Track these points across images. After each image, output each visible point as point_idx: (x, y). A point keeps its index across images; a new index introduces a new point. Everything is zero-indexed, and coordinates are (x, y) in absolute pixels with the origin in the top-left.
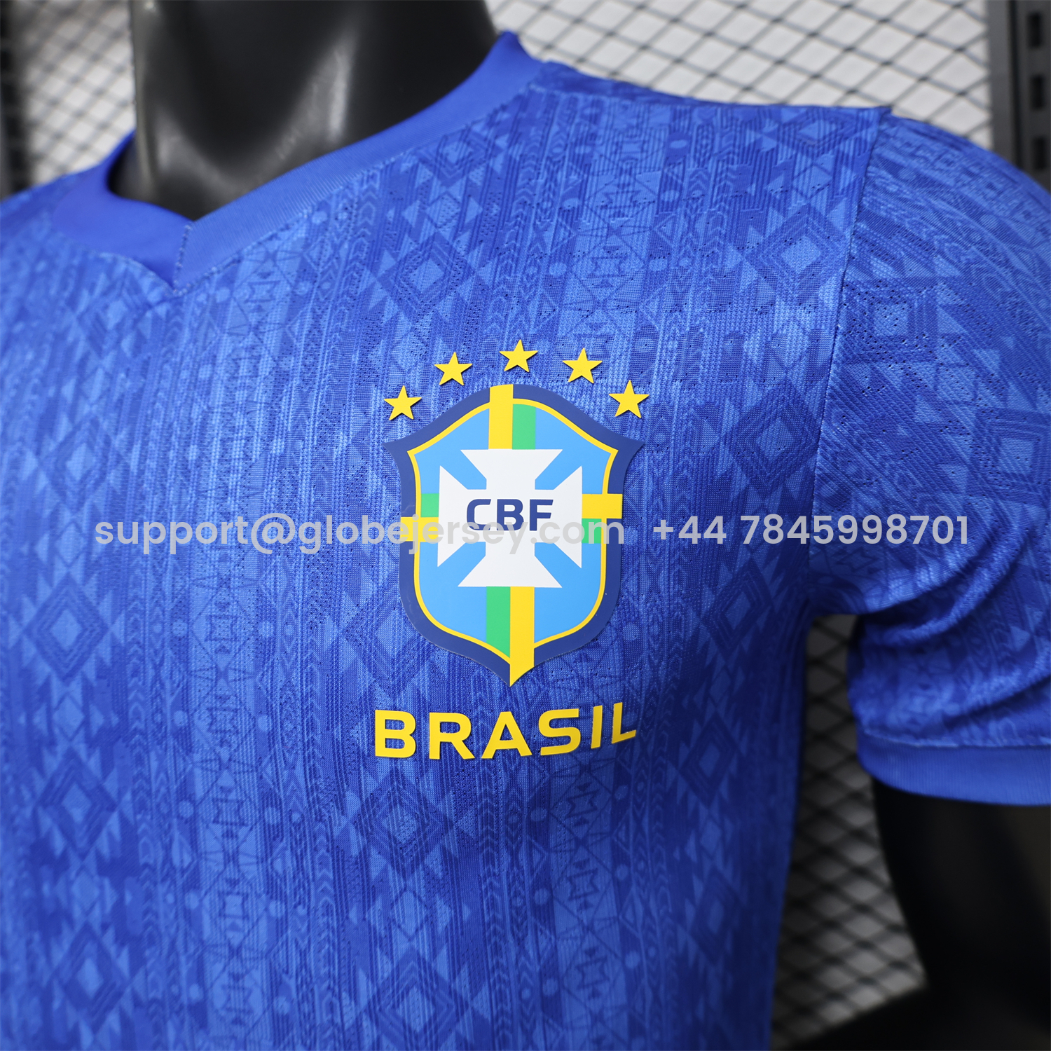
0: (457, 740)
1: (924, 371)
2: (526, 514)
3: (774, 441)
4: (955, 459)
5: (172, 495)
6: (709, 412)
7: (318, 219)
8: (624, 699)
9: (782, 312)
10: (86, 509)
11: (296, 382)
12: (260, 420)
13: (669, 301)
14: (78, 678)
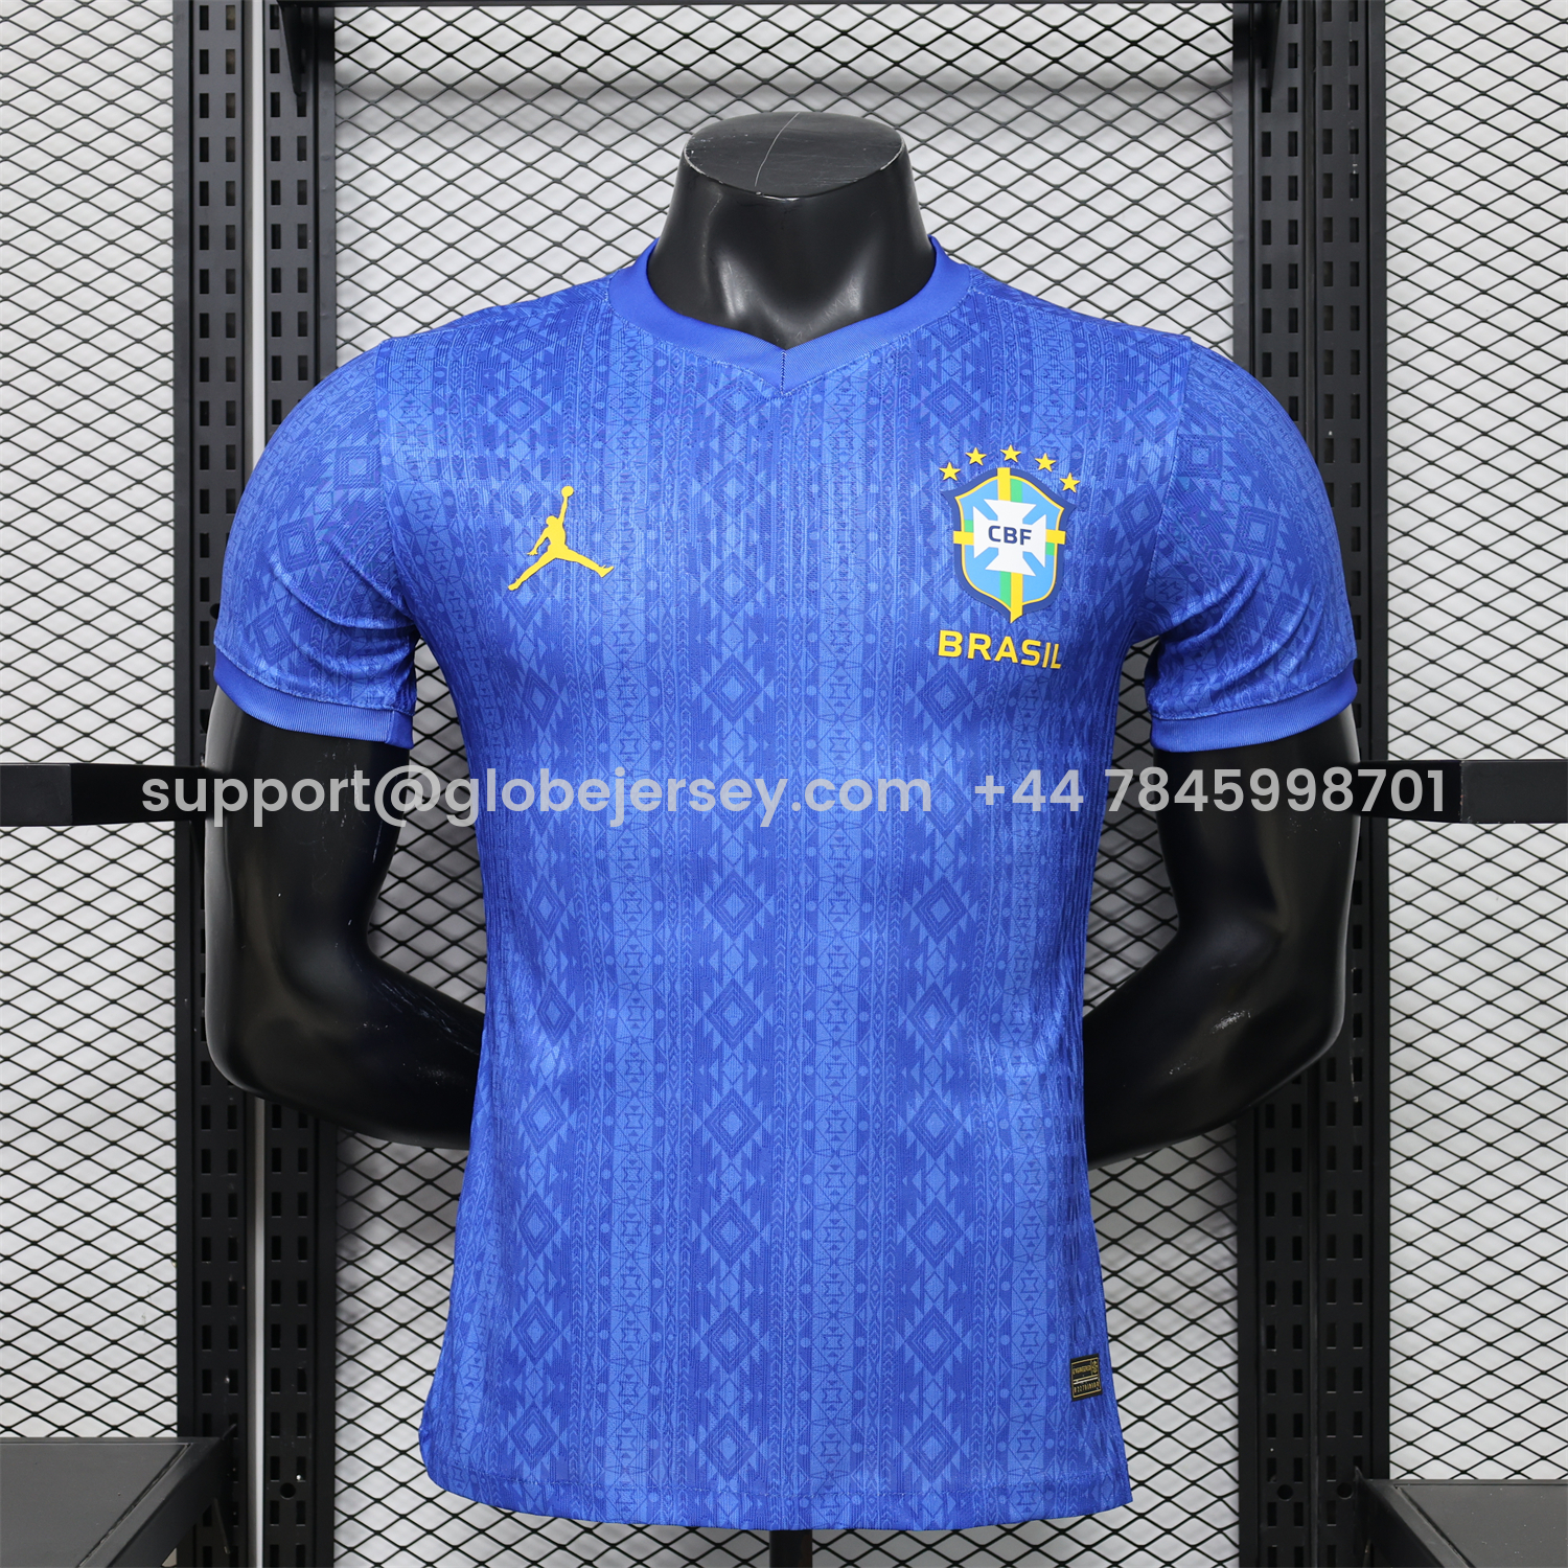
0: (983, 649)
1: (1215, 483)
2: (1018, 535)
3: (1139, 513)
4: (1229, 531)
5: (803, 512)
6: (1109, 494)
7: (875, 360)
8: (1060, 642)
9: (1147, 446)
10: (742, 516)
11: (880, 454)
12: (860, 473)
13: (1088, 433)
14: (741, 614)
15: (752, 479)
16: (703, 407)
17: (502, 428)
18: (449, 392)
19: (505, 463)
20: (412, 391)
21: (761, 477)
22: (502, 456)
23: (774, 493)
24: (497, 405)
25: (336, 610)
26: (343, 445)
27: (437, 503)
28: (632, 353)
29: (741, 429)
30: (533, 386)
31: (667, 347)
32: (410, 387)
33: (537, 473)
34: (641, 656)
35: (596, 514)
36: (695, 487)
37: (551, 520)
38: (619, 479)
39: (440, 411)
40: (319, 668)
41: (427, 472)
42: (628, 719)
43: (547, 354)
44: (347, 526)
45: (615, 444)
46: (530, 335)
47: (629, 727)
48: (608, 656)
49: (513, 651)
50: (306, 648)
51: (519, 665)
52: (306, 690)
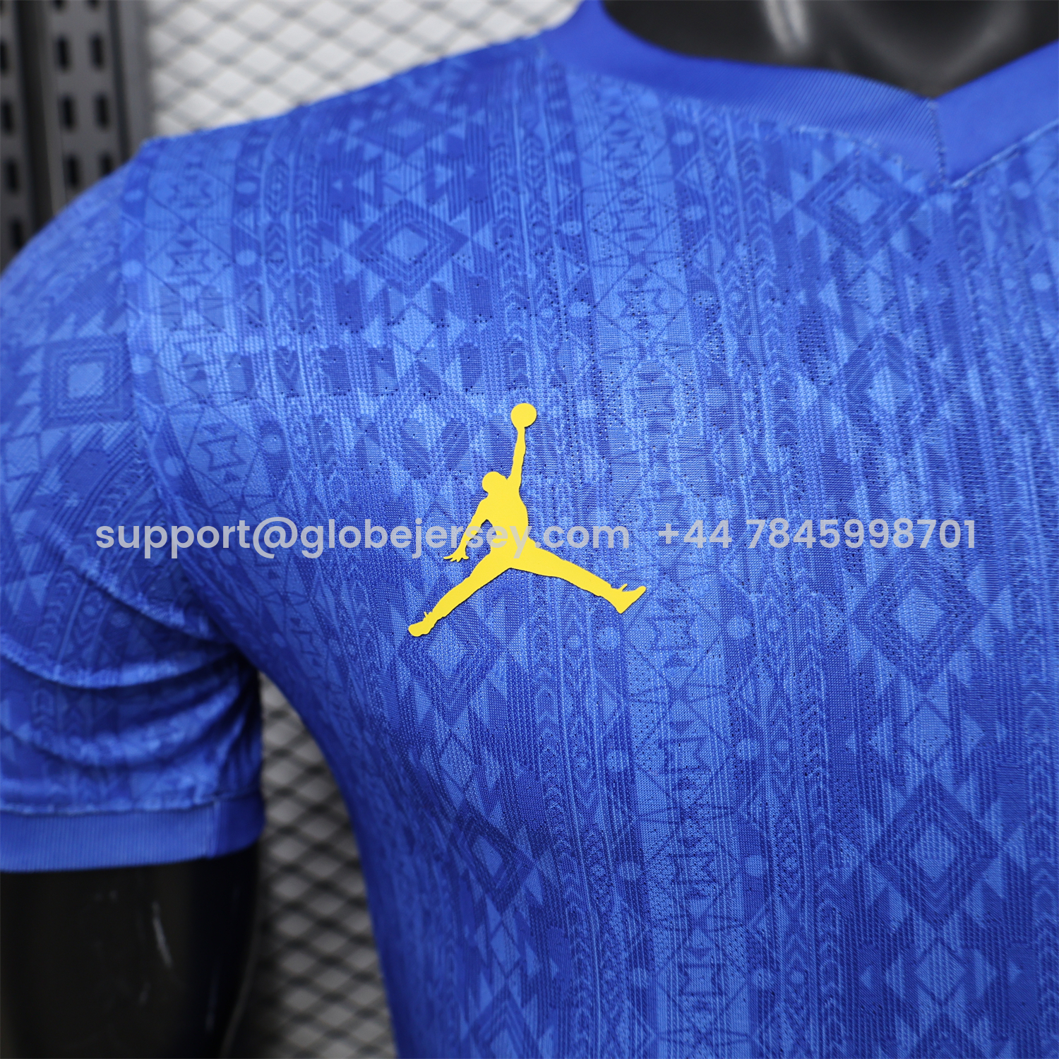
14: (942, 680)
15: (923, 367)
16: (789, 218)
17: (374, 284)
18: (265, 219)
19: (383, 358)
20: (193, 223)
21: (941, 362)
22: (377, 343)
23: (976, 394)
24: (362, 240)
25: (74, 661)
26: (57, 337)
27: (248, 449)
28: (619, 125)
29: (878, 261)
30: (432, 198)
31: (693, 109)
32: (188, 214)
33: (453, 376)
34: (723, 792)
35: (592, 466)
36: (805, 394)
37: (492, 481)
38: (636, 383)
39: (247, 258)
40: (57, 764)
41: (225, 384)
42: (694, 924)
43: (452, 141)
44: (73, 501)
45: (616, 307)
46: (413, 111)
47: (698, 939)
48: (649, 794)
49: (427, 760)
50: (24, 732)
51: (440, 790)
52: (39, 801)
